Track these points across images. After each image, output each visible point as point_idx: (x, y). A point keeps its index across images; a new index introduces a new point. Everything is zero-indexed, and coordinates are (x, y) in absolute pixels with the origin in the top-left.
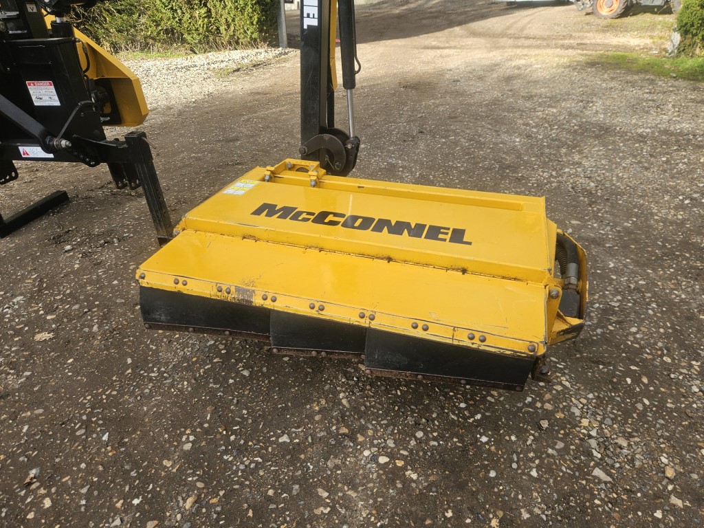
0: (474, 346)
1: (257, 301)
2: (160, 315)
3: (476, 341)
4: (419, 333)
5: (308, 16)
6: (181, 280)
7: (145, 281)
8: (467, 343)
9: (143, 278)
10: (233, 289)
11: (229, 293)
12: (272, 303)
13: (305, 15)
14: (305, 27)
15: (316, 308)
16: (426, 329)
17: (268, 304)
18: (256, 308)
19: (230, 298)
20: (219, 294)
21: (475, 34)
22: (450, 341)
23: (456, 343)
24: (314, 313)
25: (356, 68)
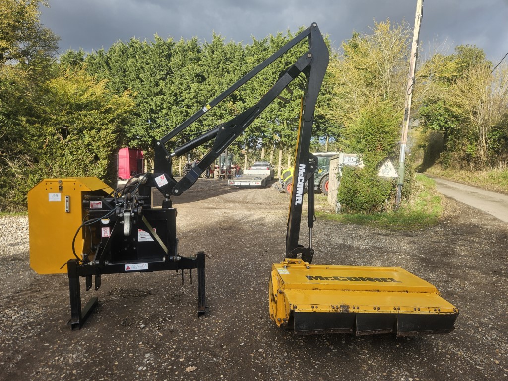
0: (437, 313)
1: (351, 310)
2: (303, 326)
3: (437, 311)
4: (417, 312)
5: (298, 200)
6: (314, 306)
7: (298, 309)
8: (434, 312)
9: (296, 308)
10: (339, 307)
11: (338, 308)
12: (358, 310)
13: (296, 200)
14: (296, 204)
15: (377, 309)
16: (419, 310)
17: (356, 311)
18: (351, 313)
19: (339, 311)
20: (334, 309)
21: (228, 201)
22: (428, 313)
23: (431, 313)
24: (376, 311)
25: (314, 220)
